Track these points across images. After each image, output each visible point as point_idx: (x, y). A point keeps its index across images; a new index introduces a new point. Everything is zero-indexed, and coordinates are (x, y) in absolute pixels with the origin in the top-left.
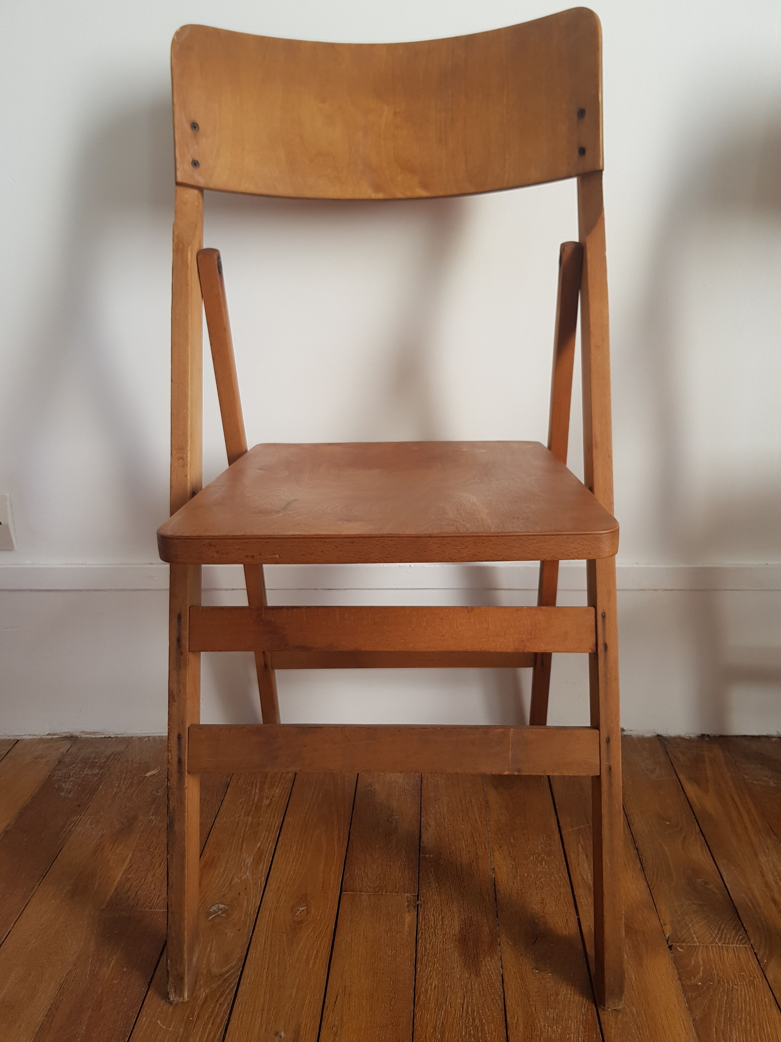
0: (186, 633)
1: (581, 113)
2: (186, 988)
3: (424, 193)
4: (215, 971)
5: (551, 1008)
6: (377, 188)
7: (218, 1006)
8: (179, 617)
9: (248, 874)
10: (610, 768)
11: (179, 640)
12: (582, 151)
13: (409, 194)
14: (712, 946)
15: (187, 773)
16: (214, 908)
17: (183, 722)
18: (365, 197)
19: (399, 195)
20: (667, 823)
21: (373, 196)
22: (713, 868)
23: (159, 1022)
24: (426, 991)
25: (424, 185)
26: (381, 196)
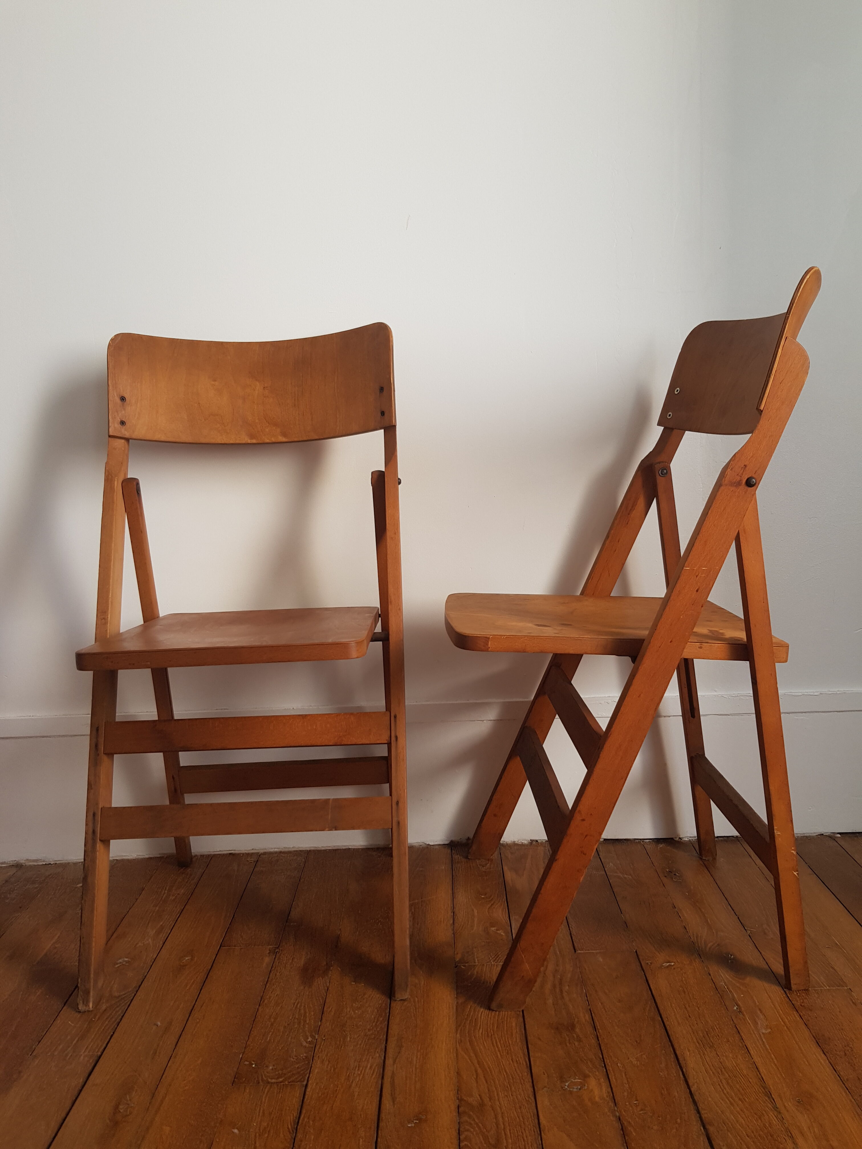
0: (102, 740)
1: (382, 389)
2: (91, 1000)
3: (284, 440)
4: (116, 994)
5: (358, 1002)
6: (252, 436)
7: (114, 1012)
8: (97, 730)
9: (150, 940)
10: (399, 823)
11: (96, 746)
12: (383, 413)
13: (273, 440)
14: (487, 965)
15: (99, 840)
16: (120, 961)
17: (97, 804)
18: (244, 442)
19: (268, 441)
20: (483, 897)
21: (249, 441)
22: (507, 921)
23: (70, 1022)
24: (270, 997)
25: (284, 435)
26: (254, 441)
